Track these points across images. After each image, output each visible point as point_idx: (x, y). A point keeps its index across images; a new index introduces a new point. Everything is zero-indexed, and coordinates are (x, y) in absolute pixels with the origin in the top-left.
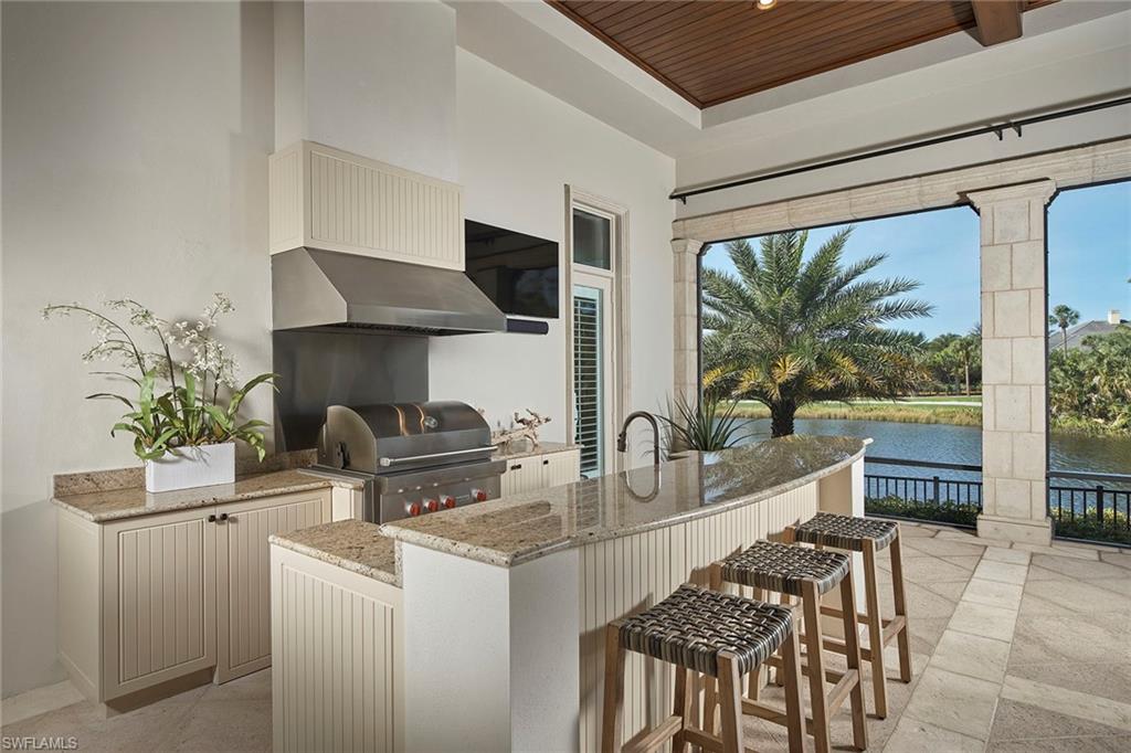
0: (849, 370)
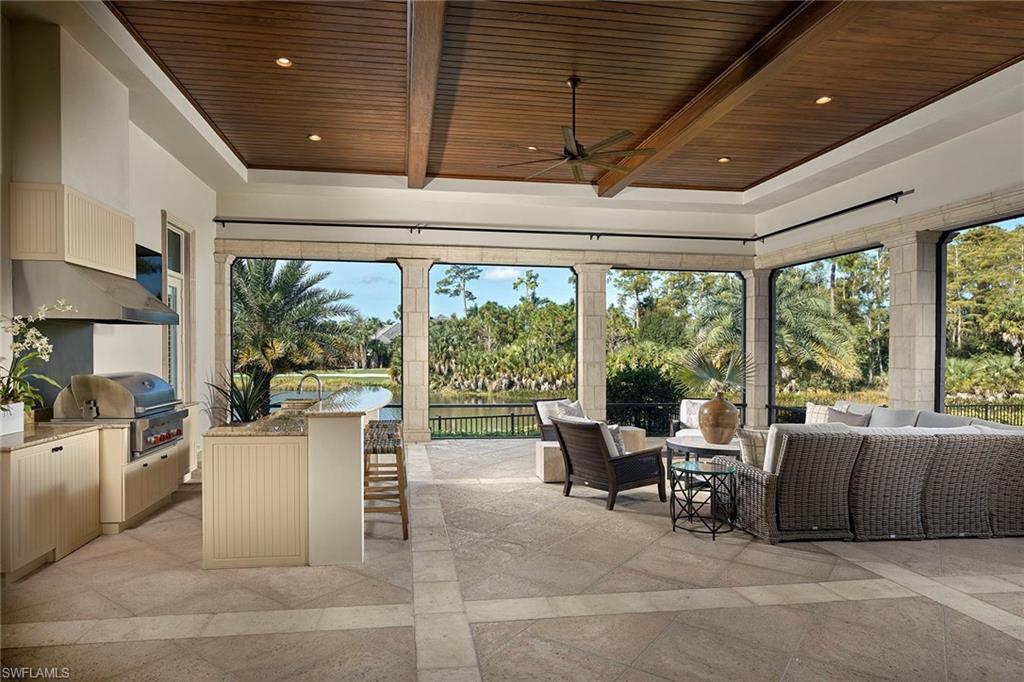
0: (317, 352)
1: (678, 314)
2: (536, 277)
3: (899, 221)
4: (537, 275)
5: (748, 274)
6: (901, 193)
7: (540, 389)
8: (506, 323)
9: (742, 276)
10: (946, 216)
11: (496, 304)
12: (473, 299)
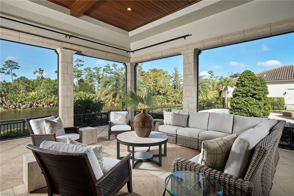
1: (90, 84)
2: (43, 71)
3: (187, 45)
4: (43, 70)
5: (128, 64)
6: (188, 35)
7: (44, 107)
8: (29, 84)
9: (126, 65)
10: (204, 44)
11: (25, 77)
12: (16, 76)
